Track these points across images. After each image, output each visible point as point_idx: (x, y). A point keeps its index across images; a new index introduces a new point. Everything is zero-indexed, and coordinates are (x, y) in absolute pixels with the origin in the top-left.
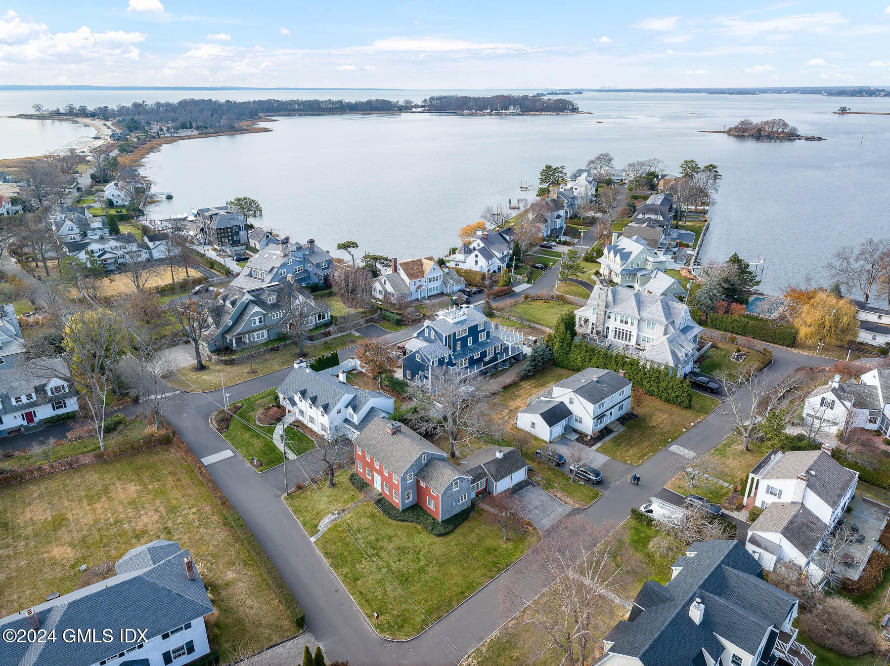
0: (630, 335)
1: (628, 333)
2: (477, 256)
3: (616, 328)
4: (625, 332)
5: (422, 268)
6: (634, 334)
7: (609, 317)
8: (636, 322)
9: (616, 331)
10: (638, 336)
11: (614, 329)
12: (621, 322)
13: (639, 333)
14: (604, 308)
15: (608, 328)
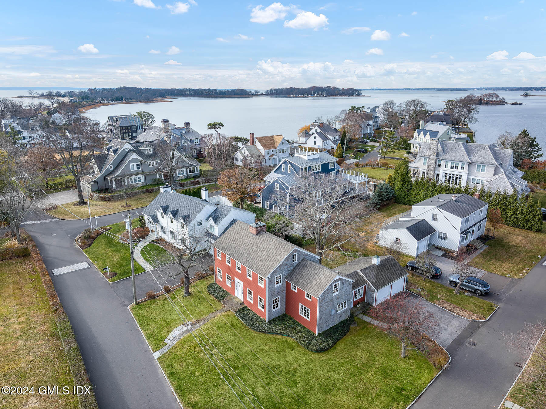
0: (460, 178)
1: (458, 177)
2: (315, 138)
3: (446, 174)
4: (455, 176)
5: (274, 142)
6: (464, 177)
7: (440, 165)
8: (466, 167)
9: (446, 176)
10: (468, 179)
11: (444, 175)
12: (452, 167)
13: (470, 177)
14: (435, 157)
15: (438, 175)
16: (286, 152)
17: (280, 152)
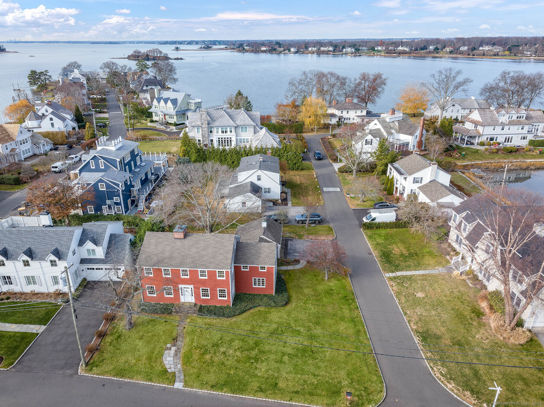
0: (231, 140)
1: (229, 139)
2: (51, 119)
3: (219, 138)
4: (226, 139)
6: (234, 139)
7: (211, 132)
8: (233, 130)
9: (219, 141)
10: (237, 139)
11: (217, 139)
12: (223, 132)
13: (237, 138)
14: (207, 126)
15: (212, 141)
16: (27, 142)
17: (21, 144)
